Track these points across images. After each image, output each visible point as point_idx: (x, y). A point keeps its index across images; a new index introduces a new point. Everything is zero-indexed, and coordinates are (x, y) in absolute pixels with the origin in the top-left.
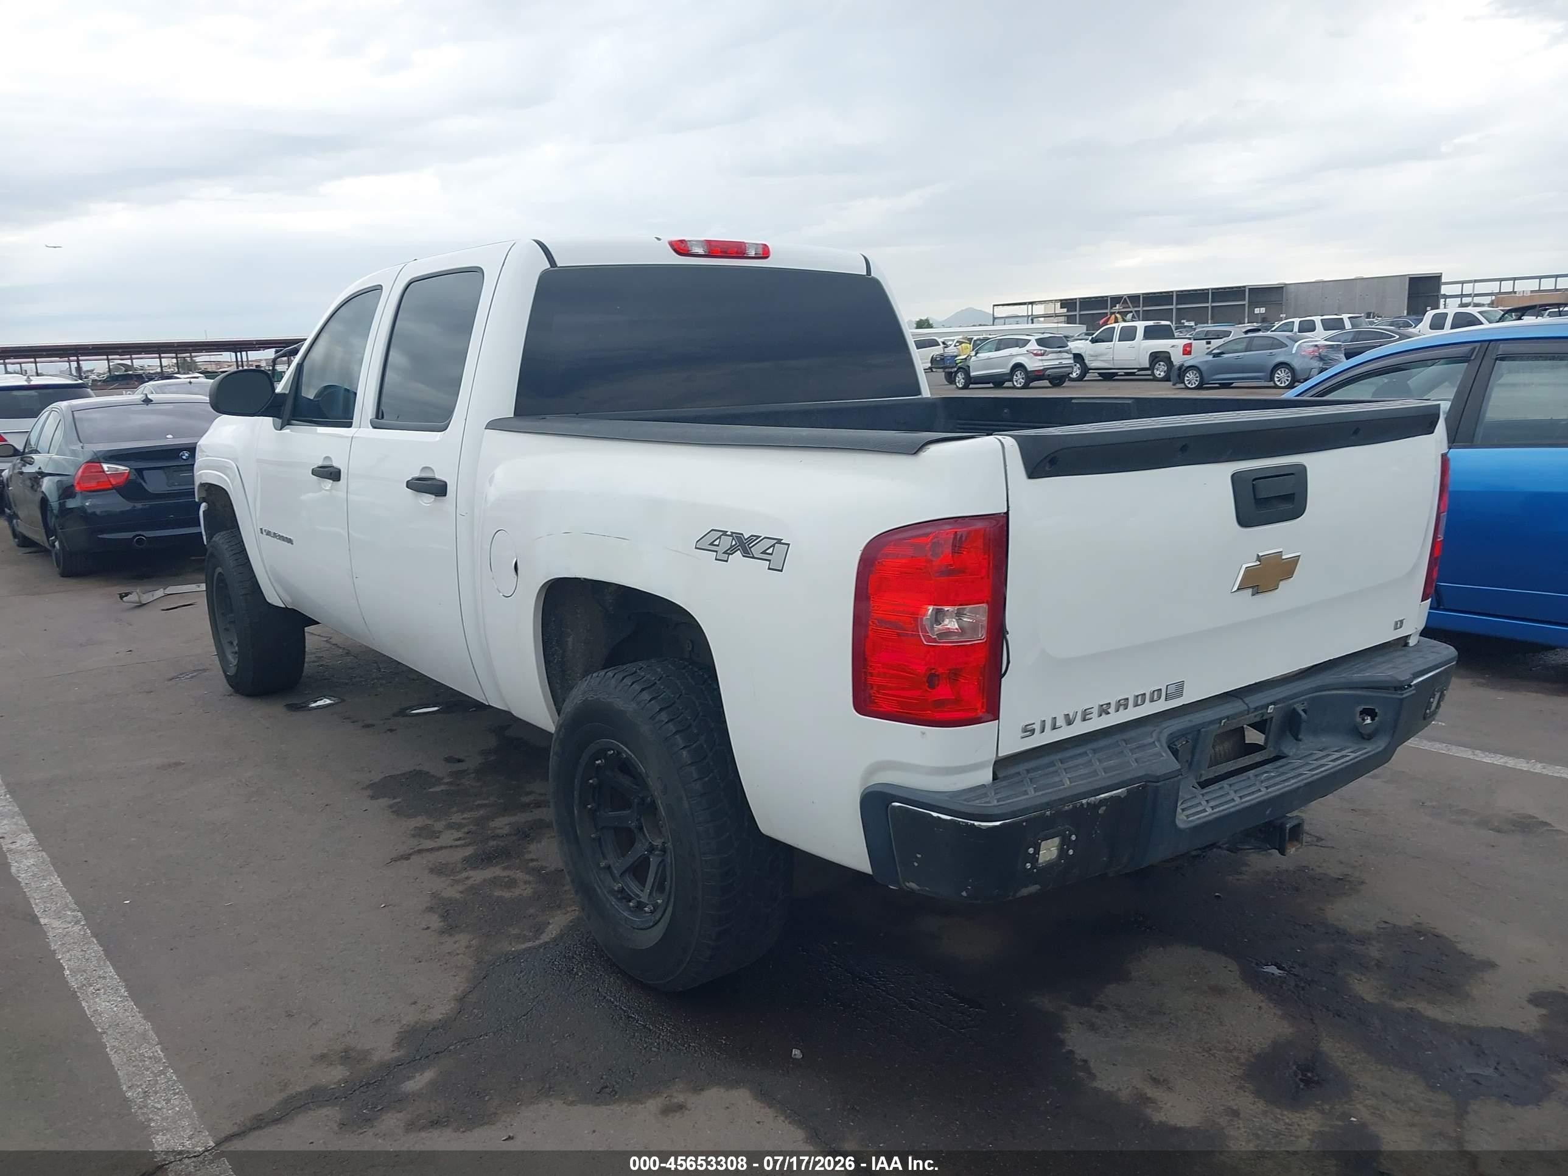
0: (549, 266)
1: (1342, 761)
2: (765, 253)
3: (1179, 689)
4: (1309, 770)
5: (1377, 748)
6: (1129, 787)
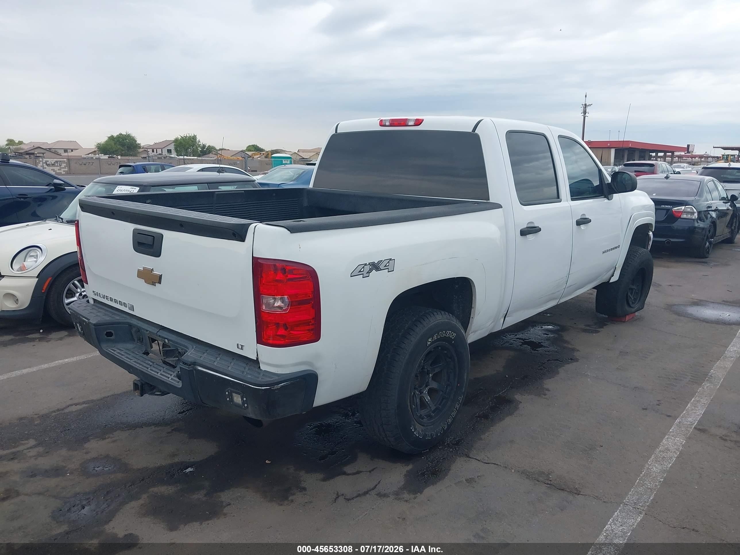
0: (335, 133)
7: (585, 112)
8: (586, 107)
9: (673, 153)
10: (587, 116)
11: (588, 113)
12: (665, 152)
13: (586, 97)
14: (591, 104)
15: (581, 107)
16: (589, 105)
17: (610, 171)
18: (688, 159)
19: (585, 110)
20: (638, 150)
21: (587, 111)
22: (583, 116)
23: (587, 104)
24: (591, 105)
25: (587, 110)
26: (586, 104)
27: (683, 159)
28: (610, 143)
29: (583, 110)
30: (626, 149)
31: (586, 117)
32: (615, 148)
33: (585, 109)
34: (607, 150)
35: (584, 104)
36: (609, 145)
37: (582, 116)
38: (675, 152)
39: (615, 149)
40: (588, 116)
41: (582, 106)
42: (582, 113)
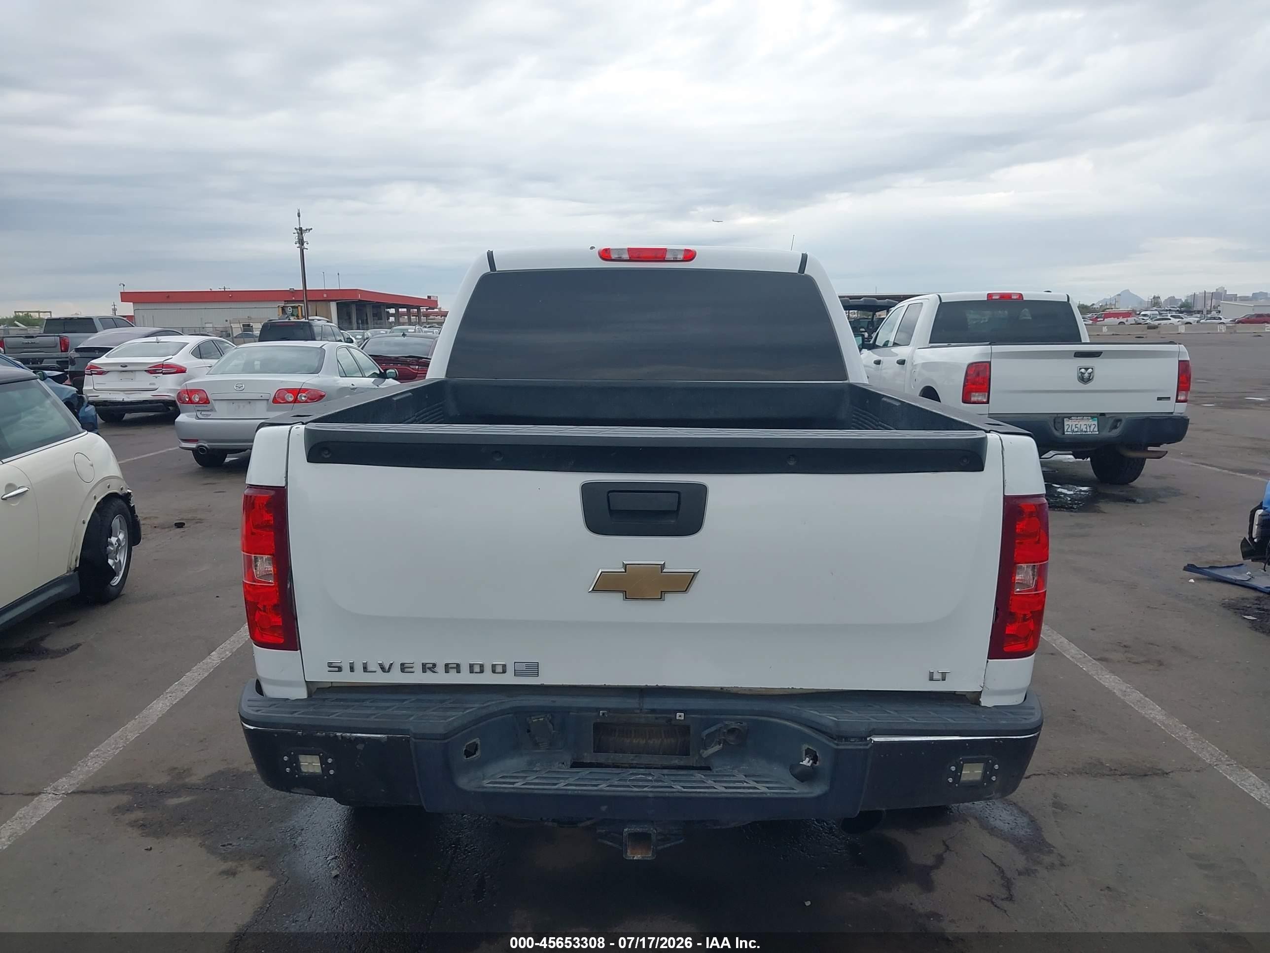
0: (490, 270)
1: (751, 791)
2: (690, 256)
3: (533, 669)
4: (683, 787)
5: (811, 793)
6: (390, 735)
7: (301, 242)
8: (302, 234)
9: (418, 308)
10: (306, 247)
11: (307, 244)
12: (408, 307)
13: (299, 216)
14: (310, 228)
15: (294, 233)
16: (307, 230)
17: (360, 339)
18: (436, 318)
19: (302, 238)
20: (370, 304)
21: (305, 240)
22: (299, 249)
23: (303, 228)
24: (311, 231)
25: (304, 238)
26: (301, 228)
27: (430, 318)
28: (325, 293)
29: (297, 238)
30: (353, 302)
31: (304, 250)
32: (335, 301)
33: (301, 236)
34: (323, 304)
35: (298, 227)
36: (325, 295)
37: (298, 247)
38: (421, 308)
39: (337, 303)
40: (307, 249)
41: (296, 231)
42: (296, 244)
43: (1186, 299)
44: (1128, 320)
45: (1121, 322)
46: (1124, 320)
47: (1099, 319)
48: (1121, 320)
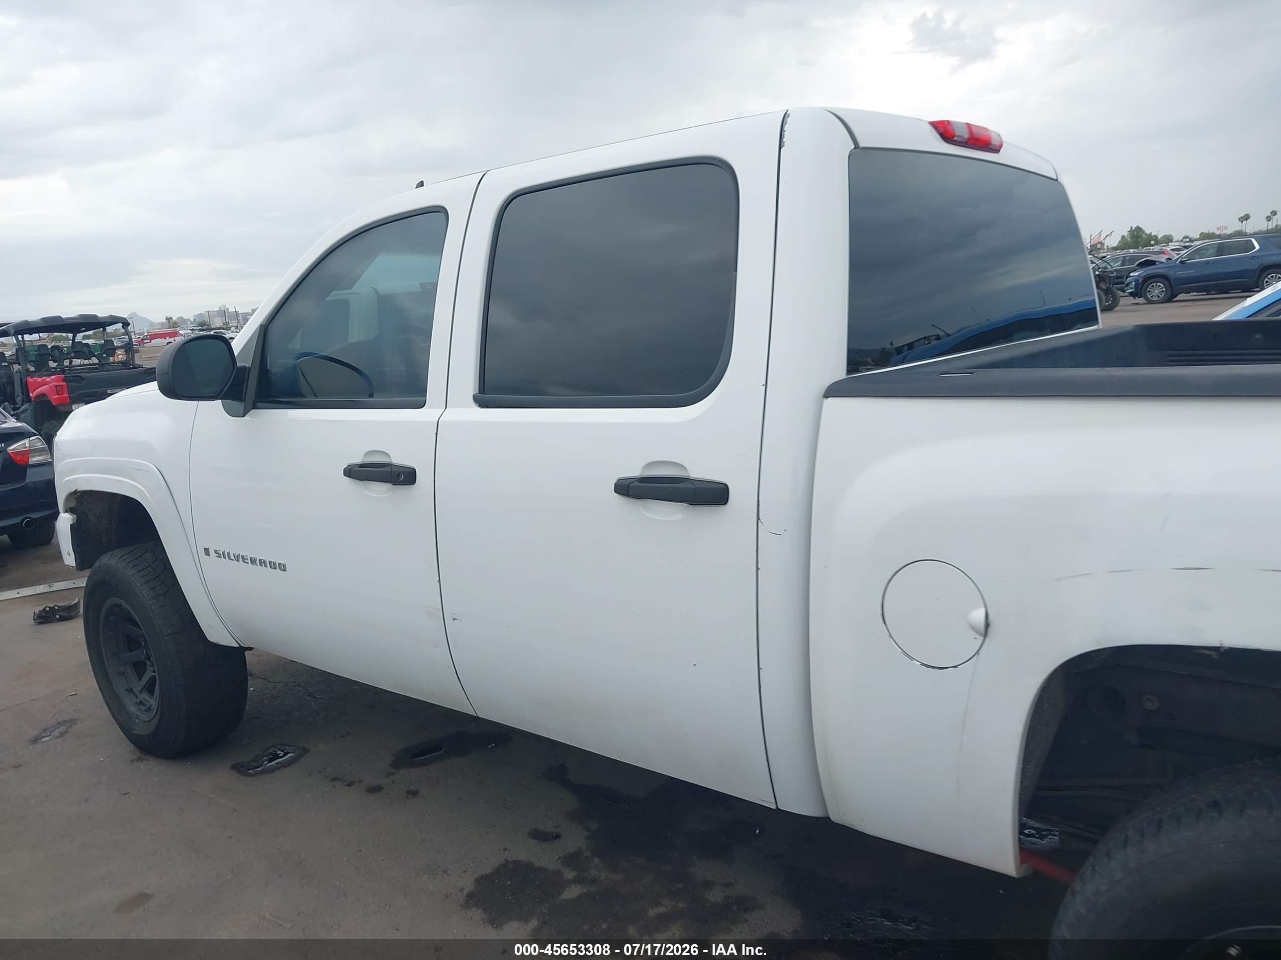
0: (854, 146)
43: (194, 318)
44: (176, 340)
45: (169, 342)
46: (172, 340)
47: (145, 341)
48: (168, 340)
